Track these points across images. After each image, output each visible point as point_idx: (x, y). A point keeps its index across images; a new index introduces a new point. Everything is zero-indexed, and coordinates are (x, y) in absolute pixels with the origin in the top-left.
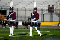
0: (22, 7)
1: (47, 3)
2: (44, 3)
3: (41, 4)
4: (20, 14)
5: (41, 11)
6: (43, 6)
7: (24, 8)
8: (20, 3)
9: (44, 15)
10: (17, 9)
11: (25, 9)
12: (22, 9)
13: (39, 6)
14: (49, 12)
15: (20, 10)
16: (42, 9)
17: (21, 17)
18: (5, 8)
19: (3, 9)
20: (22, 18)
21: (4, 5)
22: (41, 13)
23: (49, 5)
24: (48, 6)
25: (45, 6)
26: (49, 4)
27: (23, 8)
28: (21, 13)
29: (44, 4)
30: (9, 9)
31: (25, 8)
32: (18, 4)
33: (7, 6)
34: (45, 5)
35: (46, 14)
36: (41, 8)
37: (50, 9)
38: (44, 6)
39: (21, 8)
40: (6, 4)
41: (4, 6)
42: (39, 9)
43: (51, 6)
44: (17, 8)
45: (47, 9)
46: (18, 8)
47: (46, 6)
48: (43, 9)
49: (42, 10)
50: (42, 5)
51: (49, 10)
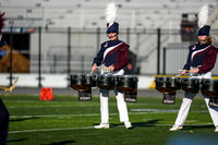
0: (87, 22)
1: (177, 7)
2: (165, 6)
3: (157, 12)
4: (79, 47)
5: (156, 37)
6: (161, 19)
7: (95, 24)
8: (79, 6)
9: (165, 50)
10: (69, 29)
11: (99, 29)
12: (85, 29)
13: (148, 18)
14: (183, 40)
15: (80, 33)
16: (159, 30)
17: (82, 59)
18: (26, 24)
19: (18, 30)
20: (86, 63)
21: (20, 14)
22: (156, 45)
23: (185, 16)
24: (180, 17)
25: (168, 20)
26: (185, 12)
27: (90, 26)
28: (83, 44)
29: (166, 11)
30: (40, 28)
31: (96, 27)
32: (70, 12)
33: (33, 19)
34: (169, 13)
35: (174, 46)
36: (156, 27)
37: (187, 30)
38: (166, 16)
39: (81, 26)
40: (30, 11)
41: (21, 18)
42: (148, 27)
43: (191, 18)
44: (66, 26)
45: (179, 28)
46: (72, 26)
47: (173, 20)
48: (163, 28)
49: (159, 32)
50: (157, 16)
51: (183, 32)
